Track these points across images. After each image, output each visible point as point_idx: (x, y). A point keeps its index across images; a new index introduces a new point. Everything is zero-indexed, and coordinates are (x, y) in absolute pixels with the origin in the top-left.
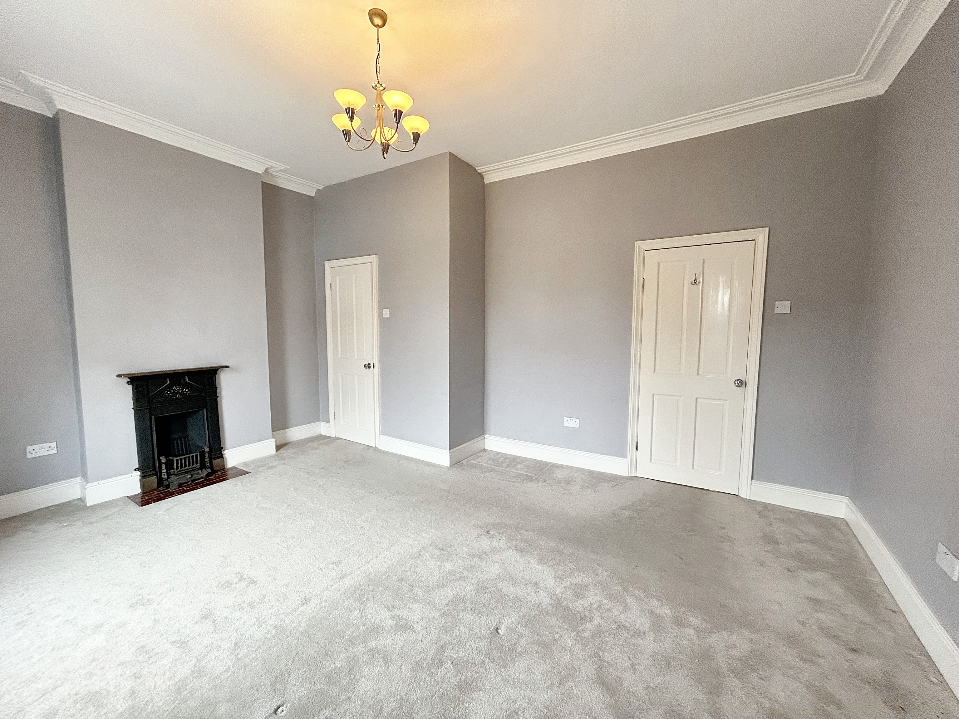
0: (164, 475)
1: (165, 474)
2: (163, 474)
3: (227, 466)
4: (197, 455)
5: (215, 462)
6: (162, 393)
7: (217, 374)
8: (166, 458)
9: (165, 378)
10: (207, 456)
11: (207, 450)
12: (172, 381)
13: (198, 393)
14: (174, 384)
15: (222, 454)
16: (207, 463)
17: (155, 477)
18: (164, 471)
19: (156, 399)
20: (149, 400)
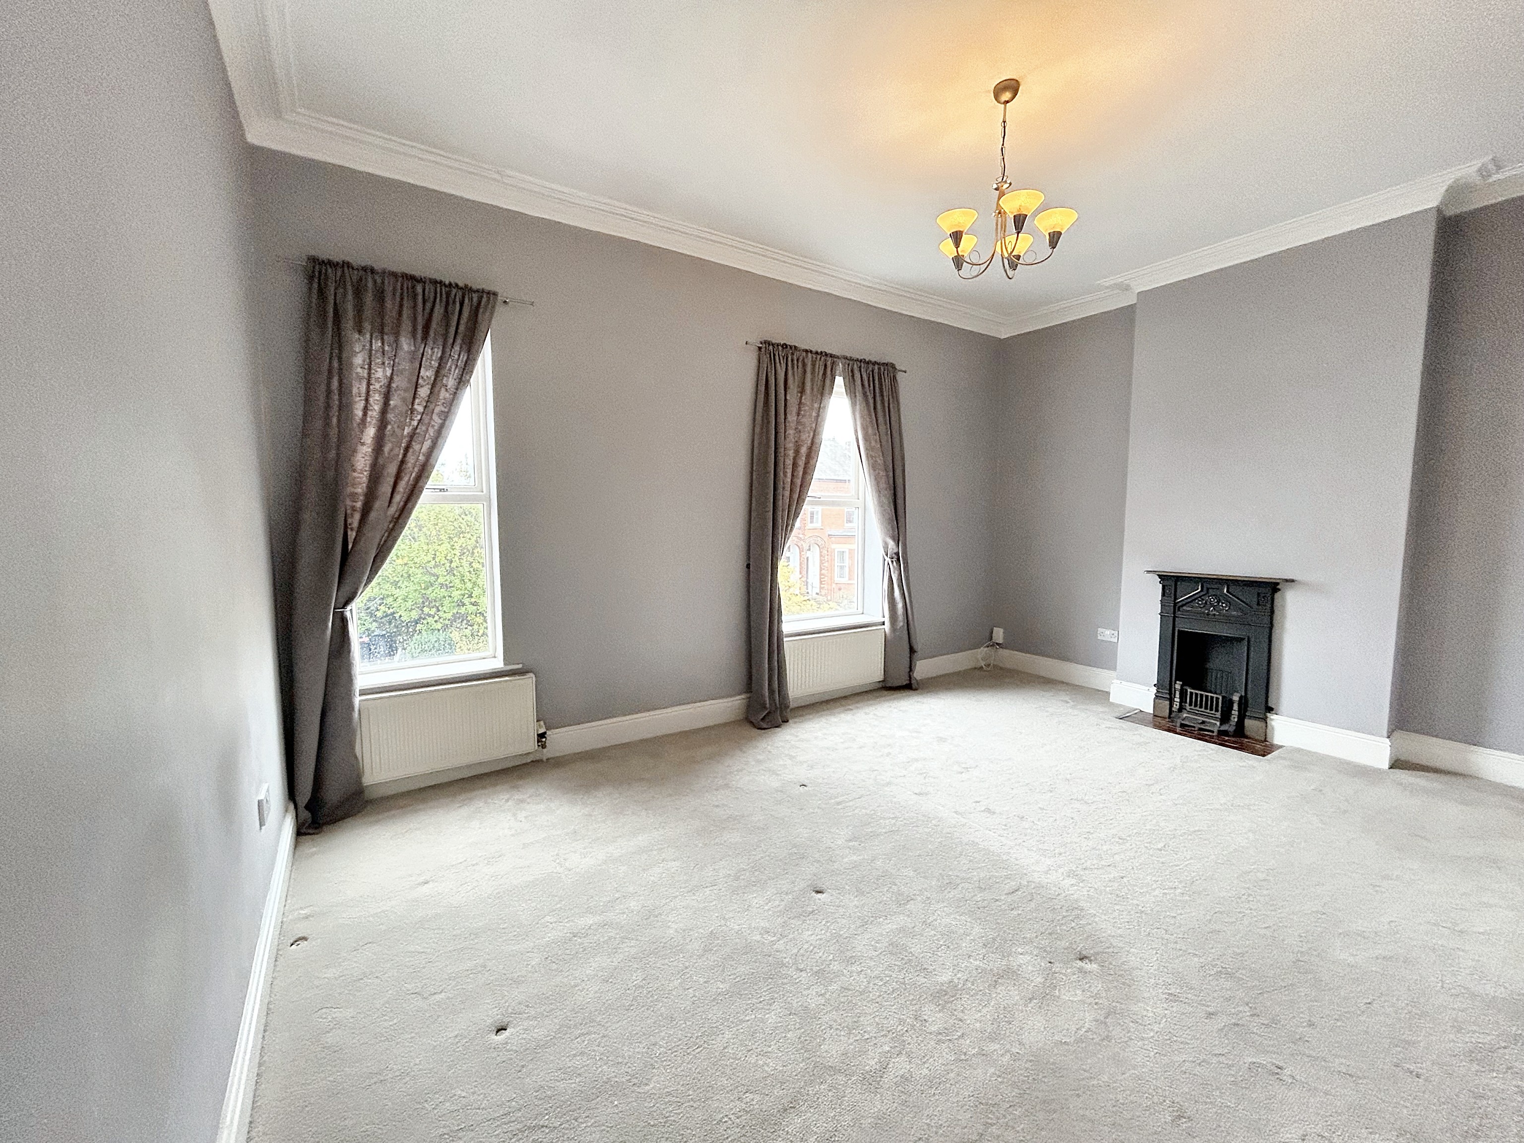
1: (1178, 704)
5: (1248, 722)
6: (1191, 602)
7: (1279, 590)
8: (1182, 686)
9: (1197, 583)
10: (1236, 707)
11: (1236, 698)
12: (1205, 589)
13: (1240, 614)
14: (1208, 592)
15: (1267, 717)
16: (1234, 718)
17: (1168, 703)
18: (1177, 700)
19: (1184, 608)
20: (1175, 607)
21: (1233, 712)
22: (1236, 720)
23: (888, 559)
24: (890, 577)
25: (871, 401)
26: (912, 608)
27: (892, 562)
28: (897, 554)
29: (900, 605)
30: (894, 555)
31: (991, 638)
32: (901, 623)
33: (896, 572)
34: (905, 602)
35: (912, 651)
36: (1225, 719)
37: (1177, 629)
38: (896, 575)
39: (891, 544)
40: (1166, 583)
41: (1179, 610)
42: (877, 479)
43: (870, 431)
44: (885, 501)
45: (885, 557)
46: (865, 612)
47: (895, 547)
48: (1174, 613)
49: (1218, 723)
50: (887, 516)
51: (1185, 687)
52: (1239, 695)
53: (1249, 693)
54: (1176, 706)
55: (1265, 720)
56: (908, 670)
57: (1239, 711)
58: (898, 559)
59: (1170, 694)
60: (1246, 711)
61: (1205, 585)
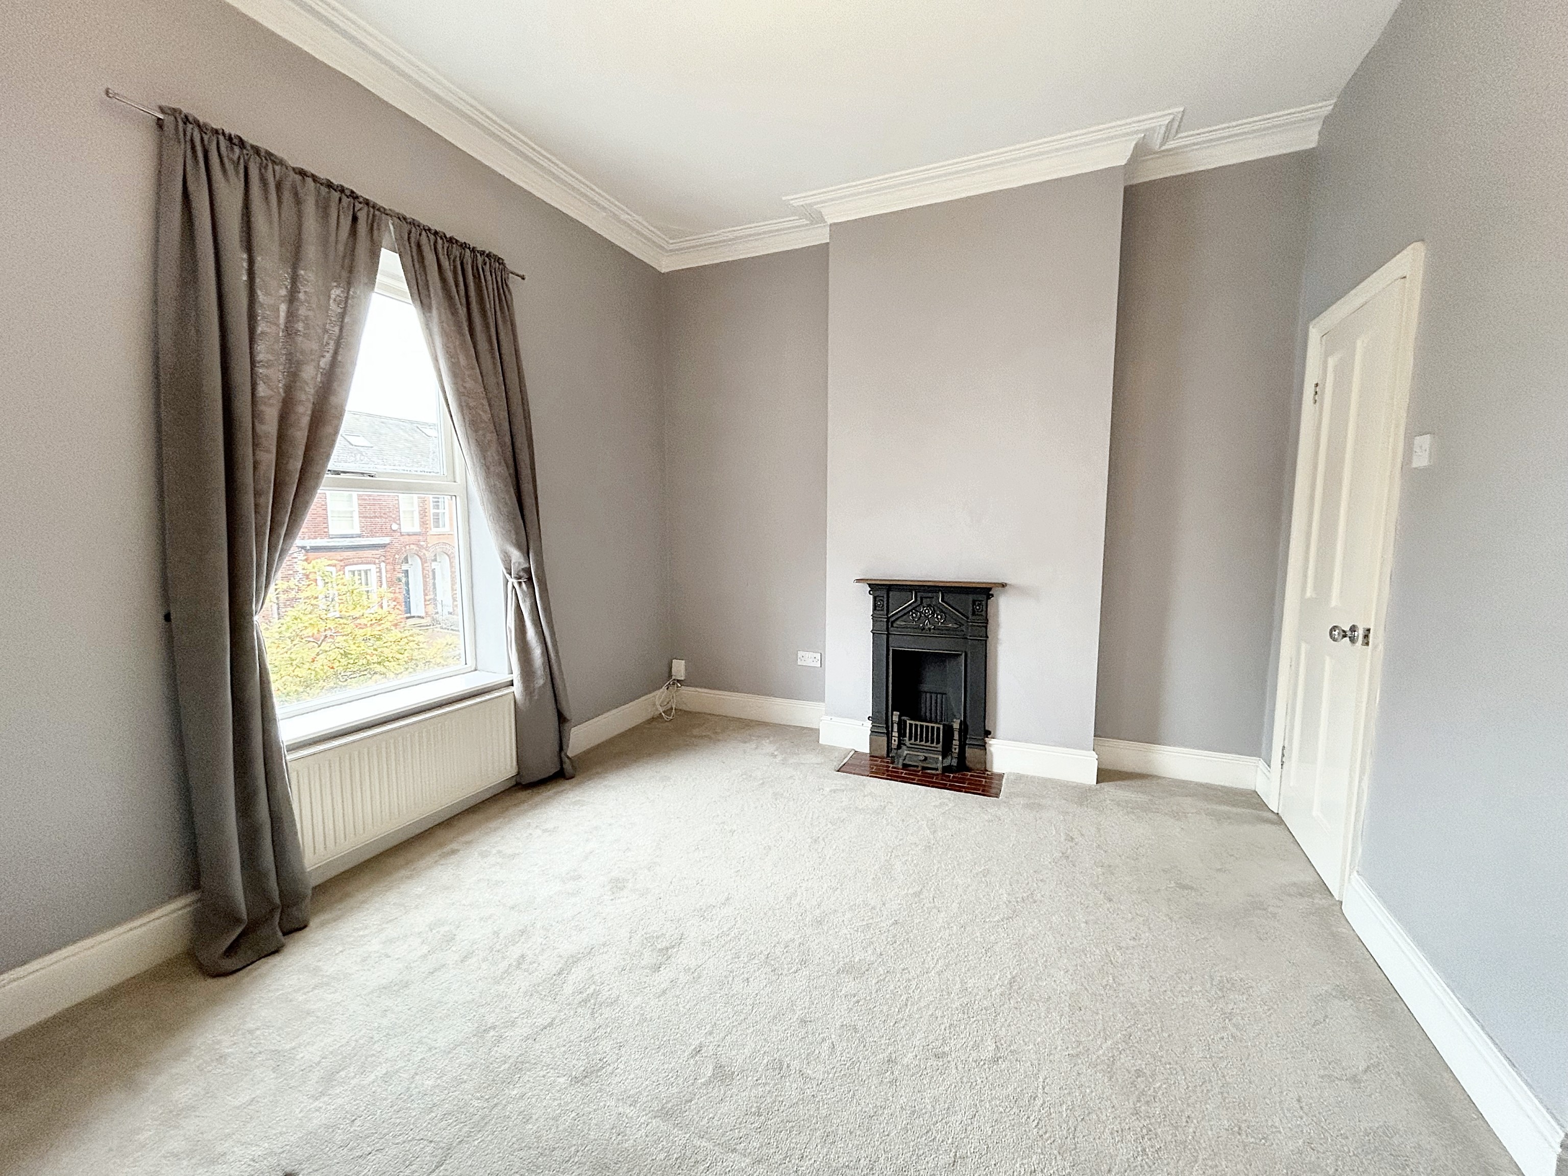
0: (895, 740)
1: (897, 739)
2: (893, 738)
5: (969, 752)
6: (905, 614)
7: (992, 596)
8: (900, 717)
9: (911, 591)
10: (956, 736)
11: (956, 726)
12: (919, 599)
13: (955, 626)
14: (922, 602)
15: (986, 743)
16: (956, 750)
17: (885, 738)
18: (895, 734)
19: (898, 622)
20: (887, 622)
21: (954, 742)
22: (957, 751)
23: (512, 581)
24: (518, 607)
25: (462, 311)
26: (557, 652)
27: (520, 583)
28: (528, 571)
29: (537, 652)
30: (522, 574)
31: (670, 676)
32: (541, 680)
33: (528, 600)
34: (546, 644)
35: (562, 719)
36: (946, 752)
37: (891, 648)
38: (528, 603)
39: (516, 555)
40: (877, 593)
41: (892, 626)
42: (482, 447)
43: (463, 361)
44: (500, 485)
45: (508, 576)
46: (479, 668)
47: (522, 560)
48: (888, 629)
49: (940, 758)
50: (505, 510)
51: (903, 718)
52: (959, 721)
53: (968, 719)
54: (895, 743)
55: (983, 746)
56: (558, 749)
57: (960, 740)
58: (530, 579)
59: (887, 728)
60: (966, 739)
61: (918, 594)
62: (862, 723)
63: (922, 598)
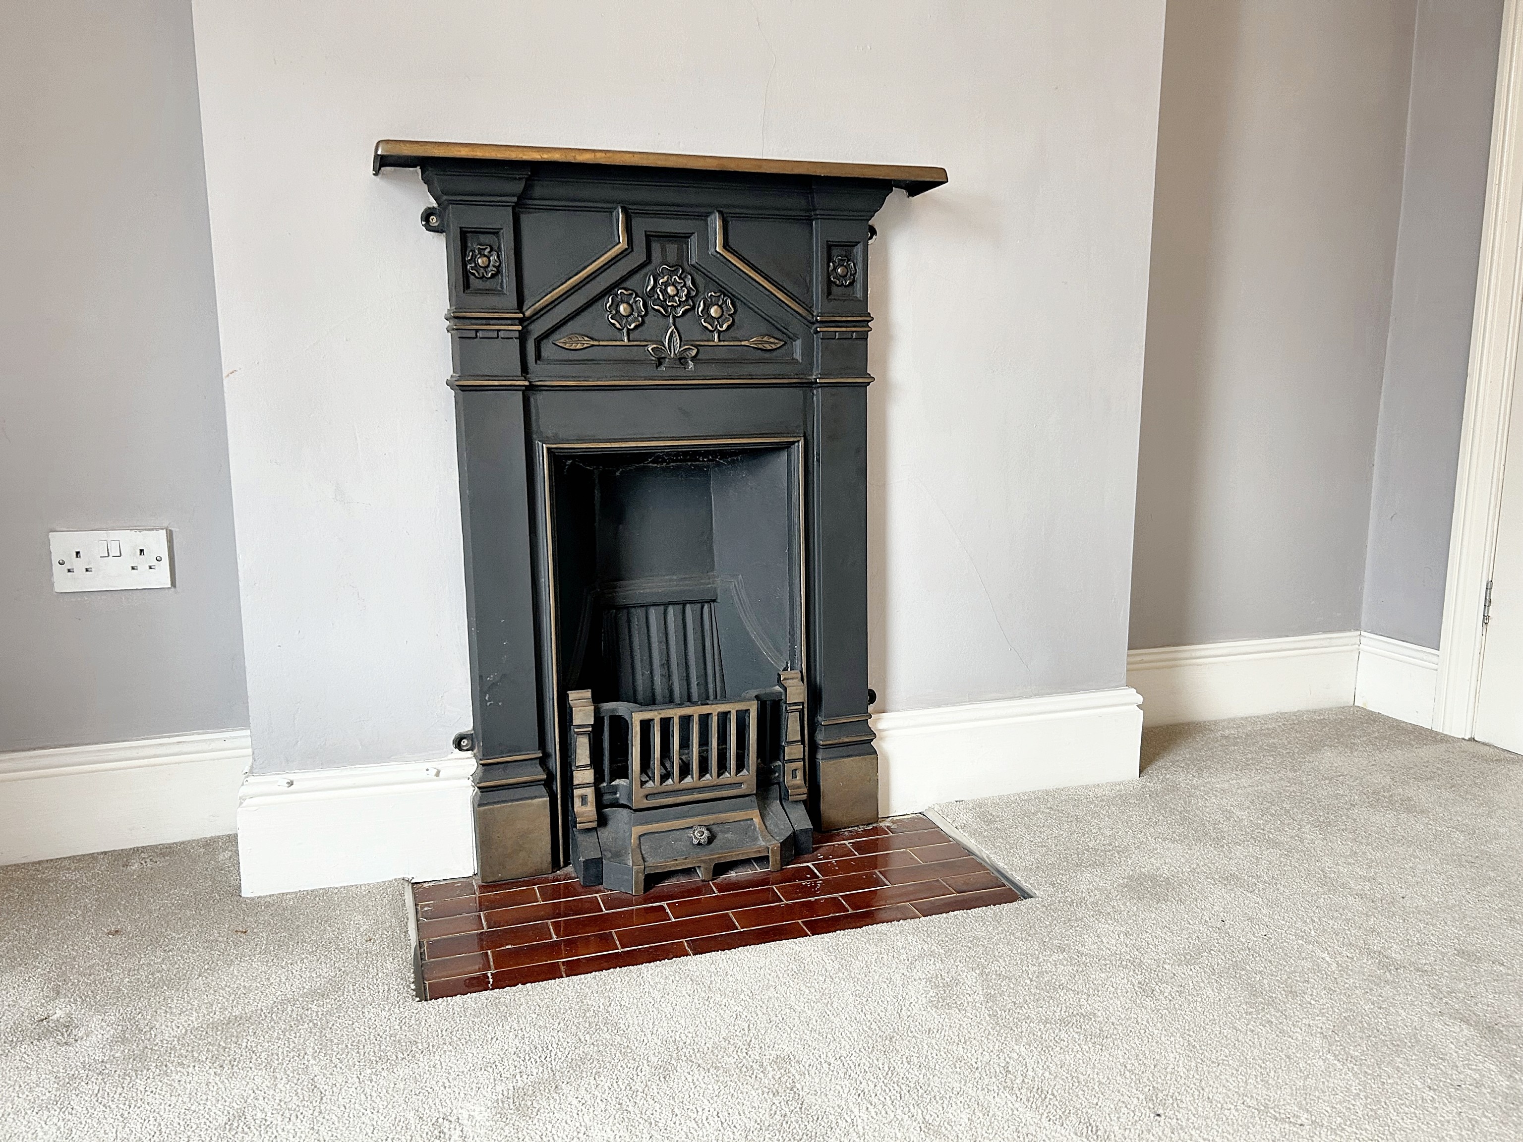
0: (584, 798)
1: (590, 792)
2: (577, 792)
3: (888, 806)
4: (742, 717)
5: (833, 772)
8: (595, 707)
10: (793, 728)
12: (639, 241)
13: (770, 343)
14: (650, 255)
15: (873, 732)
16: (795, 775)
17: (541, 802)
18: (584, 776)
19: (561, 338)
20: (523, 337)
21: (788, 751)
36: (766, 789)
37: (544, 446)
40: (475, 217)
41: (541, 356)
48: (522, 368)
49: (755, 817)
55: (864, 745)
57: (803, 738)
59: (545, 760)
60: (818, 730)
61: (635, 222)
62: (432, 766)
63: (649, 238)
